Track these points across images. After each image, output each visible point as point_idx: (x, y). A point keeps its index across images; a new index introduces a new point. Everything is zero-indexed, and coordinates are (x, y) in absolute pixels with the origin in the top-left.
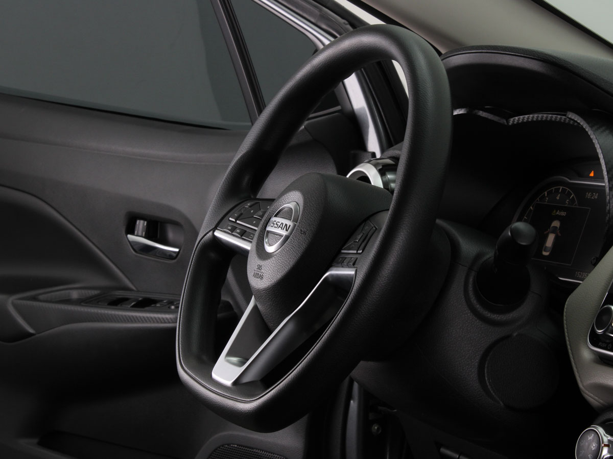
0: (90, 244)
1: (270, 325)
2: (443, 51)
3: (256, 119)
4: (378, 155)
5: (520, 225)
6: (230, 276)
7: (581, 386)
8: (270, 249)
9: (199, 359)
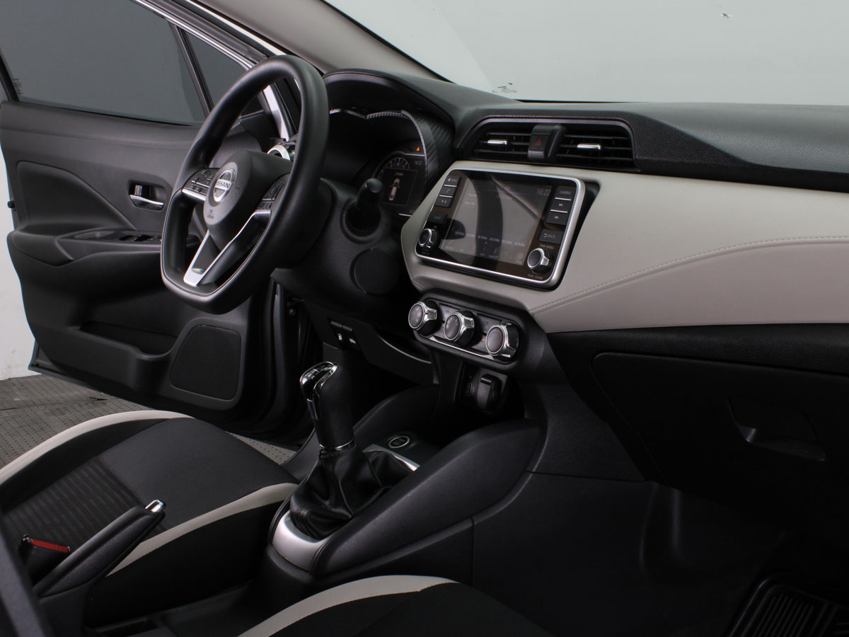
0: (106, 201)
1: (220, 247)
2: (324, 72)
3: (208, 114)
4: (287, 140)
5: (372, 180)
6: (194, 213)
7: (411, 278)
8: (217, 199)
9: (176, 270)
